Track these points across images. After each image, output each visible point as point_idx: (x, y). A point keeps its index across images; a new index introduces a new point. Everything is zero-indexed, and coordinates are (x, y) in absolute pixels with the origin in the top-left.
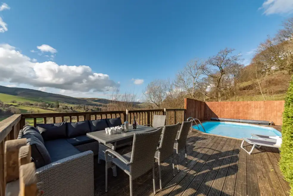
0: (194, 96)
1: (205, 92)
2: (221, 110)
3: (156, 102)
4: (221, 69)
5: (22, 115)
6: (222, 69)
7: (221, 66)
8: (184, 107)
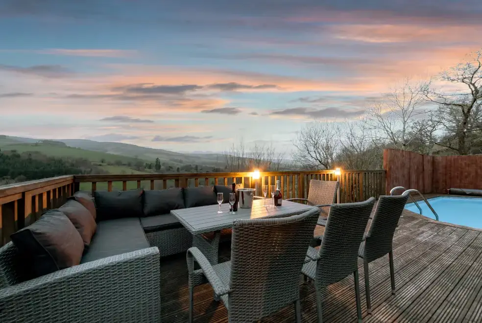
0: (404, 145)
1: (430, 136)
2: (476, 172)
3: (319, 158)
4: (472, 87)
5: (74, 177)
6: (476, 88)
7: (473, 82)
8: (383, 167)
